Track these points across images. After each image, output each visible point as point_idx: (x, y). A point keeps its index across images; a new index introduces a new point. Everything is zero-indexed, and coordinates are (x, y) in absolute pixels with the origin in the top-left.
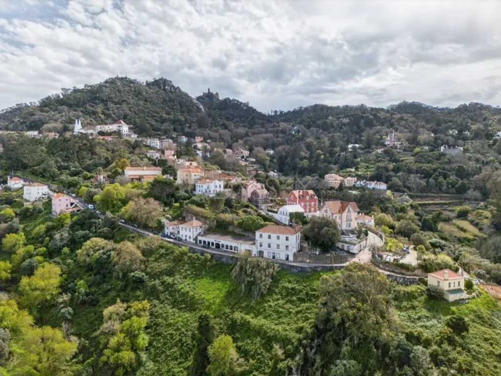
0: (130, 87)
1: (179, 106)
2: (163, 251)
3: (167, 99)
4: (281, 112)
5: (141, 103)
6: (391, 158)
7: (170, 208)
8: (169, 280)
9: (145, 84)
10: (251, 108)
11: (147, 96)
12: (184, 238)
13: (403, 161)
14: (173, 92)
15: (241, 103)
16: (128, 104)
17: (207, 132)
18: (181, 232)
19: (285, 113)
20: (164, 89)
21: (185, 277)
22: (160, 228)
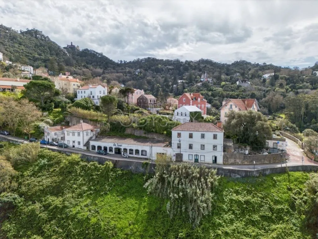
0: (6, 32)
1: (48, 50)
2: (44, 161)
3: (39, 44)
4: (125, 62)
5: (16, 45)
6: (208, 88)
7: (50, 113)
8: (56, 201)
9: (19, 32)
10: (104, 56)
11: (21, 41)
12: (71, 144)
13: (215, 90)
14: (43, 40)
15: (97, 53)
16: (4, 45)
17: (73, 69)
18: (67, 138)
19: (128, 63)
20: (36, 37)
21: (80, 195)
22: (39, 134)
